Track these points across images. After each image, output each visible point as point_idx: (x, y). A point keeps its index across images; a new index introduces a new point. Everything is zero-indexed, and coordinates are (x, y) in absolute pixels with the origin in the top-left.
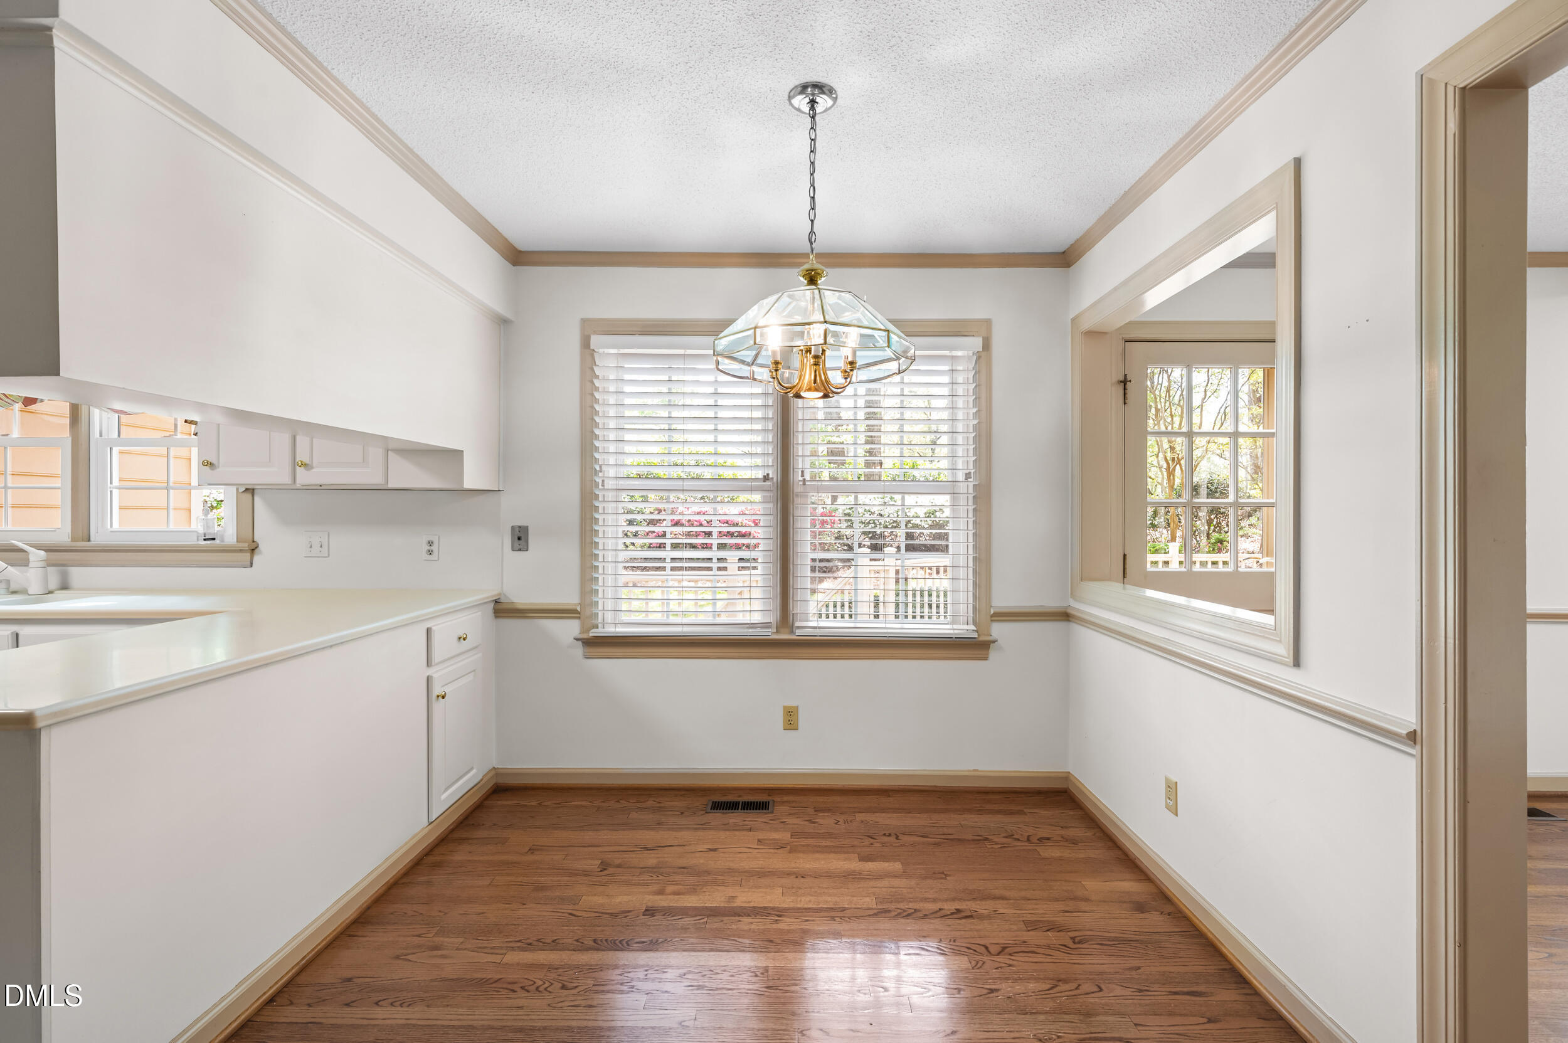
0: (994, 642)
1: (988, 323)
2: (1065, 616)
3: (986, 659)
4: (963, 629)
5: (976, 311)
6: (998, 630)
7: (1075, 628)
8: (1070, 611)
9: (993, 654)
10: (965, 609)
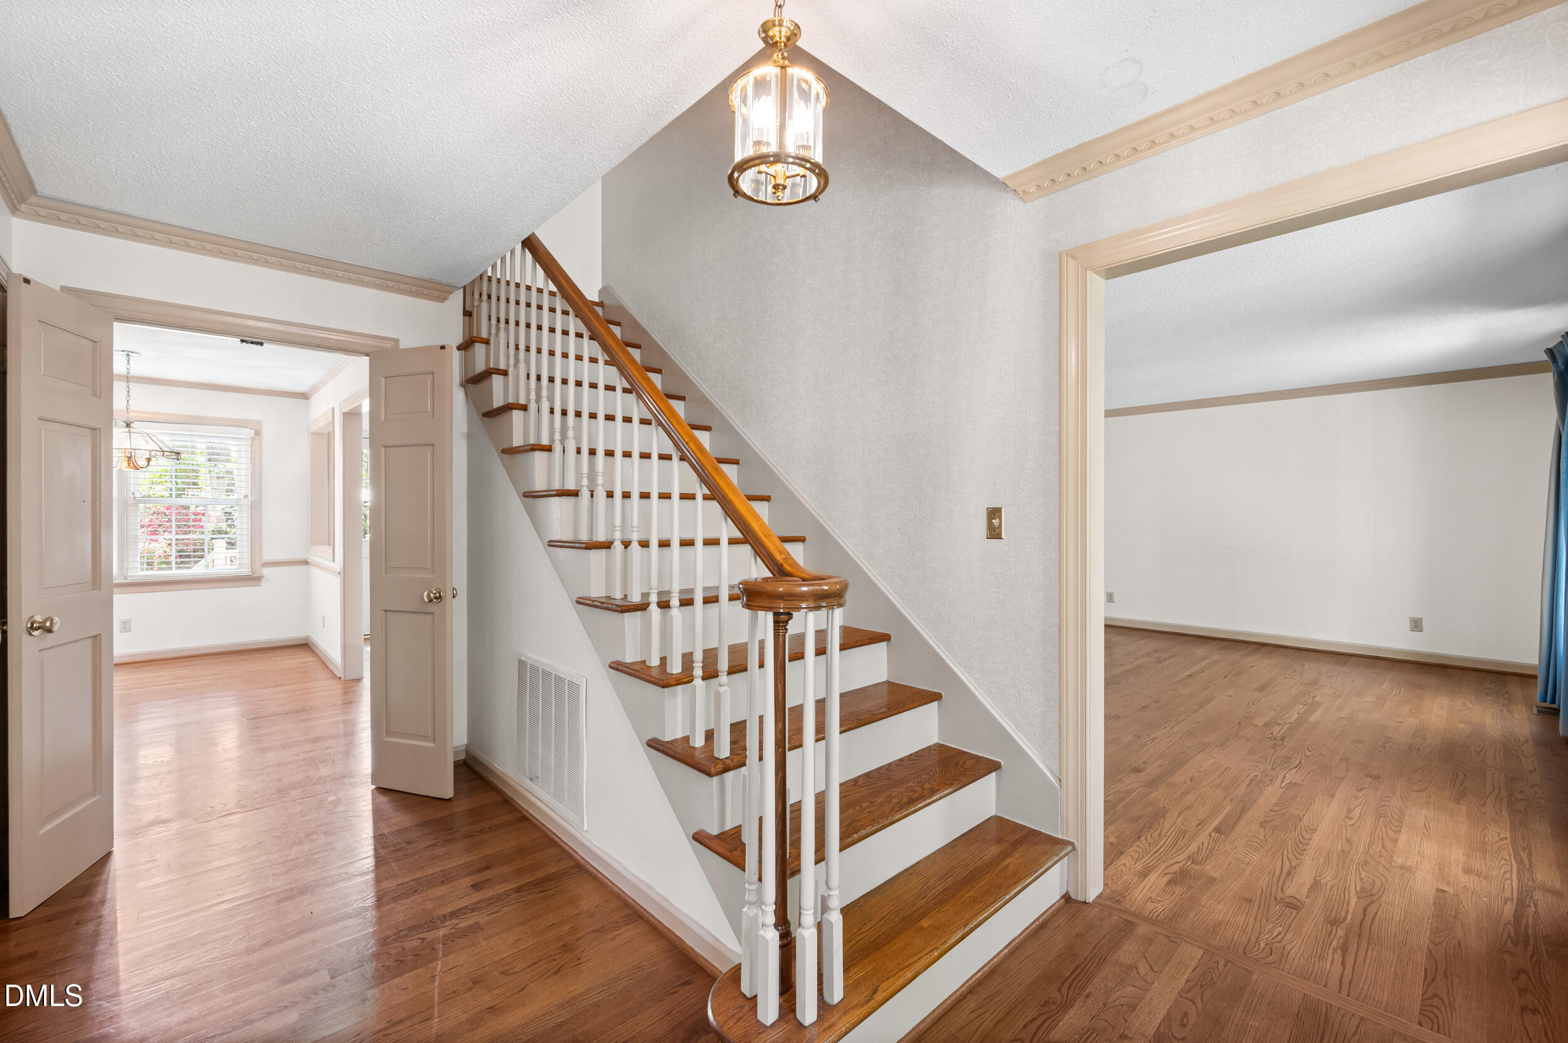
0: (263, 576)
1: (260, 422)
2: (306, 563)
3: (259, 586)
4: (245, 571)
5: (254, 416)
6: (266, 572)
7: (313, 569)
8: (308, 560)
9: (264, 584)
10: (246, 561)
